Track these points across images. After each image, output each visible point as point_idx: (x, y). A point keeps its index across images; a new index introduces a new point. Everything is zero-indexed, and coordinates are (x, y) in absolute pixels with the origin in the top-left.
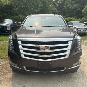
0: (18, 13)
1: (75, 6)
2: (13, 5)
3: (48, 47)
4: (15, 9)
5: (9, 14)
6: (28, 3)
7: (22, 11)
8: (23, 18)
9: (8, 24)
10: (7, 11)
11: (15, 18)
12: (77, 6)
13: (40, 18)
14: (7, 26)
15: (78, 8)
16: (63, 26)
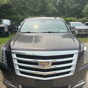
0: (16, 12)
1: (75, 5)
2: (11, 4)
3: (49, 63)
4: (13, 9)
5: (7, 14)
6: (27, 2)
7: (21, 11)
8: (21, 18)
9: (6, 25)
10: (5, 11)
11: (14, 18)
12: (77, 6)
13: (39, 22)
14: (4, 28)
15: (78, 8)
16: (65, 31)
